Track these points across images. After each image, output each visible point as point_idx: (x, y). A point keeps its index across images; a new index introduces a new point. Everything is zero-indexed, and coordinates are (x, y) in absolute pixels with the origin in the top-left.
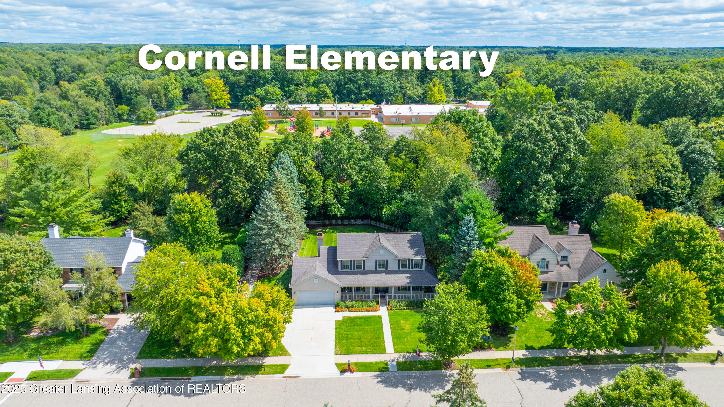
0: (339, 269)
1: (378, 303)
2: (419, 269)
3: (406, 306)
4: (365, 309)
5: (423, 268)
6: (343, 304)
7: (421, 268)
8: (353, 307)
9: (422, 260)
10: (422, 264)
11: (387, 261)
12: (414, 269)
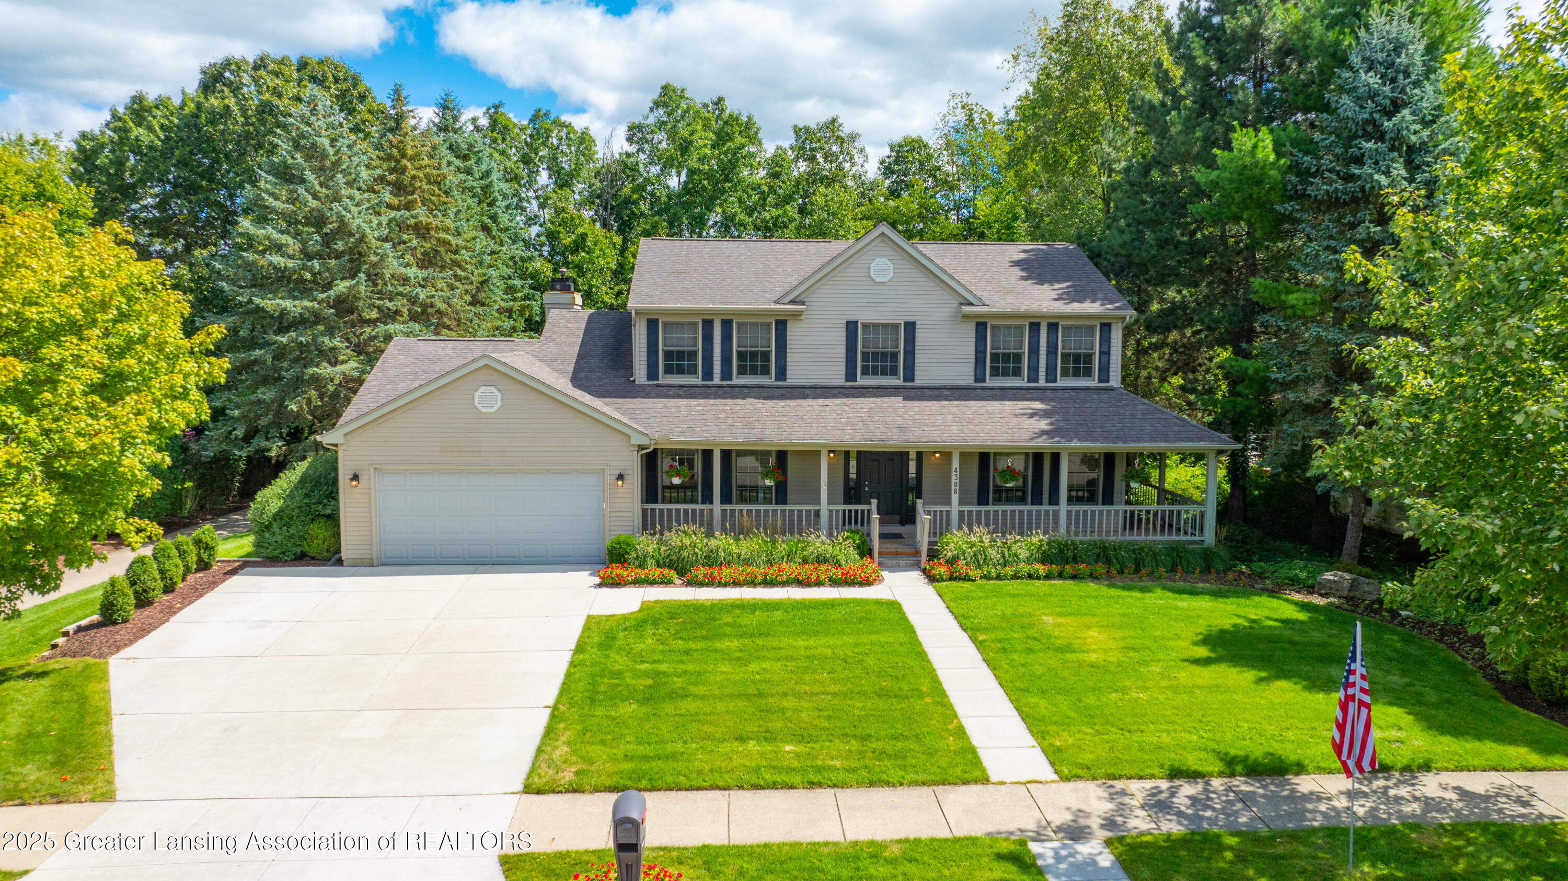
0: (640, 374)
1: (865, 551)
2: (1093, 382)
3: (1045, 559)
4: (791, 569)
5: (1115, 380)
6: (647, 544)
7: (1104, 377)
8: (711, 560)
9: (1106, 327)
10: (1105, 353)
11: (911, 327)
12: (1061, 382)
